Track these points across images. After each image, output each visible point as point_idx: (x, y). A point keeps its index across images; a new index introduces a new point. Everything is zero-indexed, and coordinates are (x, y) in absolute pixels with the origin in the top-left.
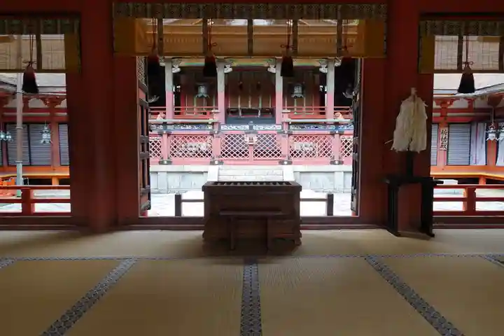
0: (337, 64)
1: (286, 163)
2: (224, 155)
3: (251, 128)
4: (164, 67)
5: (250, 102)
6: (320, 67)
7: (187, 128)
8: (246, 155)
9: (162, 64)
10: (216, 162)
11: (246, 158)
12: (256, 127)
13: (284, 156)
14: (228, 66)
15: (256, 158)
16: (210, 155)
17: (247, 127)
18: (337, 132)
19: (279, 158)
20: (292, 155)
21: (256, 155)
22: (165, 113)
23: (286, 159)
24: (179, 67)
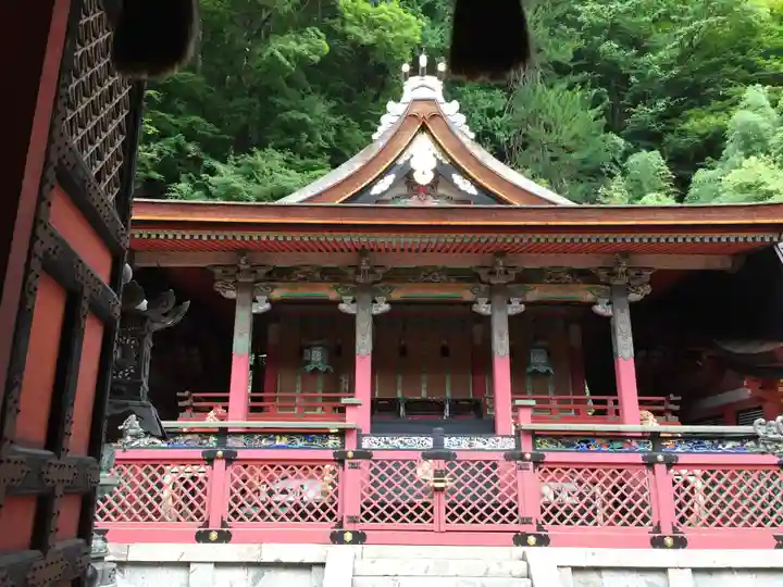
0: (635, 297)
1: (532, 540)
2: (368, 516)
3: (438, 443)
4: (233, 302)
5: (424, 386)
6: (596, 303)
7: (278, 443)
8: (426, 517)
9: (230, 294)
10: (348, 537)
11: (426, 523)
12: (450, 443)
13: (527, 521)
14: (381, 300)
15: (454, 525)
16: (331, 515)
17: (429, 442)
18: (660, 458)
19: (512, 526)
20: (548, 518)
21: (453, 517)
22: (226, 408)
23: (532, 529)
24: (269, 301)
